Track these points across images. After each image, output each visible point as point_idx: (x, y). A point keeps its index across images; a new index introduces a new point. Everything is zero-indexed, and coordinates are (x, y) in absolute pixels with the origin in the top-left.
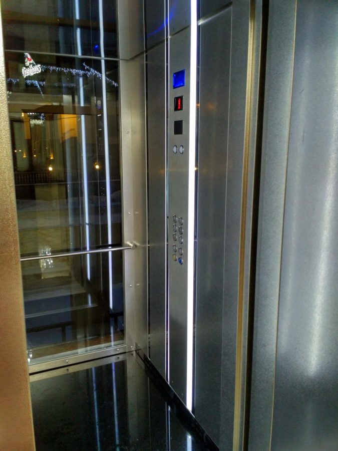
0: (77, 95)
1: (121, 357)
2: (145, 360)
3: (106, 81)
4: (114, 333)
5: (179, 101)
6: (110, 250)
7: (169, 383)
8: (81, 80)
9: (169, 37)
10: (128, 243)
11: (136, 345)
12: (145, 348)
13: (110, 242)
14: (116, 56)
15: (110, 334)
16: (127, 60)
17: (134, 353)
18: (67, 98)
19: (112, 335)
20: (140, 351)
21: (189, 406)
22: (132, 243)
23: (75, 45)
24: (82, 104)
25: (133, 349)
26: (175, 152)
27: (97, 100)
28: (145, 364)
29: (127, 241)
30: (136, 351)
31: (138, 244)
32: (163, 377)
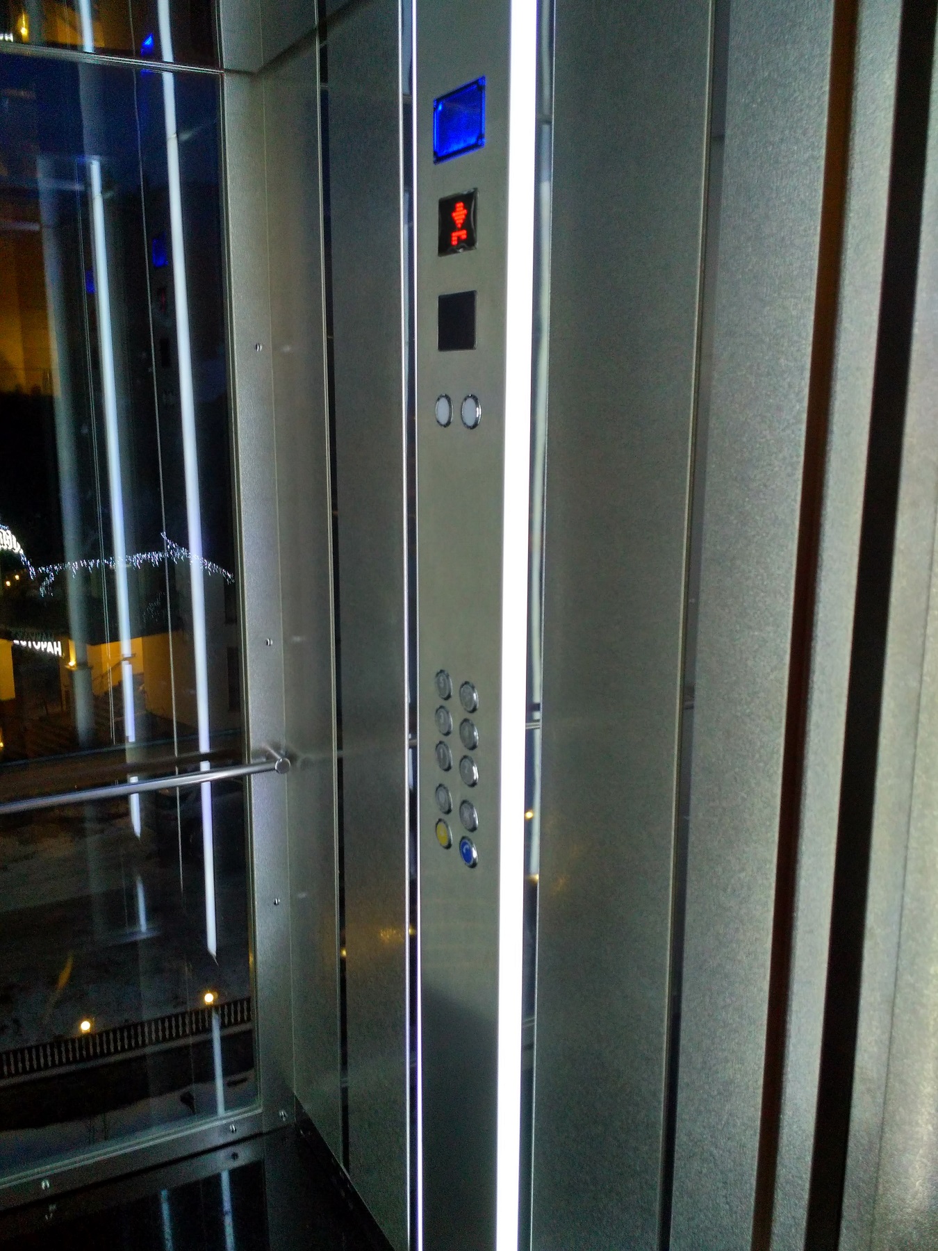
1: (245, 1154)
5: (460, 211)
6: (206, 777)
14: (212, 55)
22: (278, 749)
26: (444, 420)
31: (300, 752)
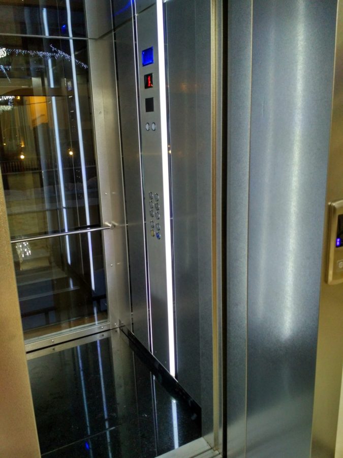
0: (46, 77)
1: (106, 335)
2: (129, 335)
3: (76, 62)
4: (97, 313)
5: (149, 78)
6: (89, 231)
7: (152, 354)
8: (50, 62)
9: (136, 15)
10: (107, 223)
11: (120, 322)
12: (129, 325)
13: (88, 223)
14: (85, 35)
15: (94, 314)
16: (95, 39)
17: (118, 330)
18: (36, 81)
19: (96, 315)
20: (124, 328)
21: (172, 373)
22: (110, 223)
23: (42, 26)
24: (52, 86)
25: (117, 326)
26: (148, 129)
27: (67, 82)
28: (130, 339)
29: (105, 221)
30: (120, 328)
31: (116, 224)
32: (147, 348)
